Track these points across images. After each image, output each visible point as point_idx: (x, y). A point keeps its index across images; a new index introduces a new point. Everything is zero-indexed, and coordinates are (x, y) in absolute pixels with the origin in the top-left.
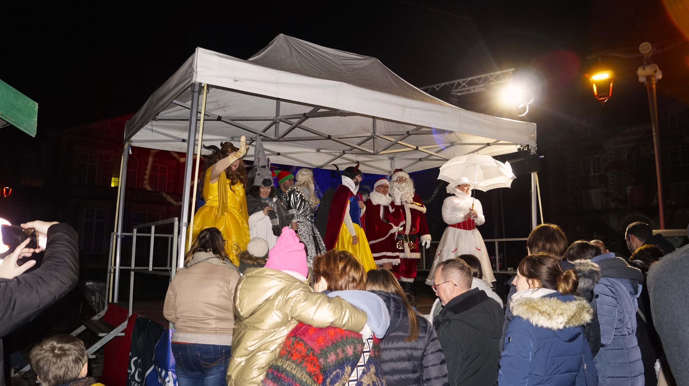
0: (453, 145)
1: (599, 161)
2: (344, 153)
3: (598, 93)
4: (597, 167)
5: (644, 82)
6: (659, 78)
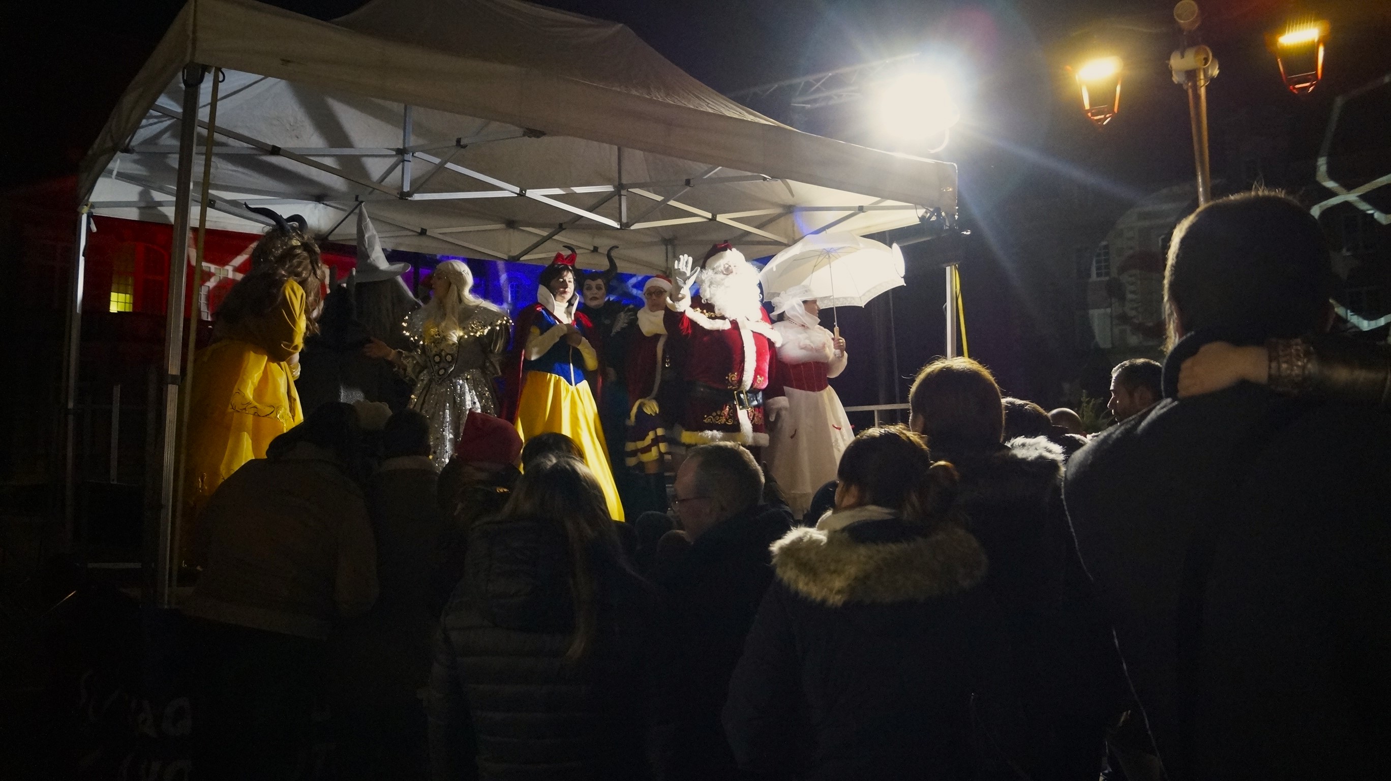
0: (791, 212)
1: (1107, 254)
2: (561, 228)
3: (1091, 104)
4: (1103, 264)
5: (1182, 83)
6: (1212, 75)
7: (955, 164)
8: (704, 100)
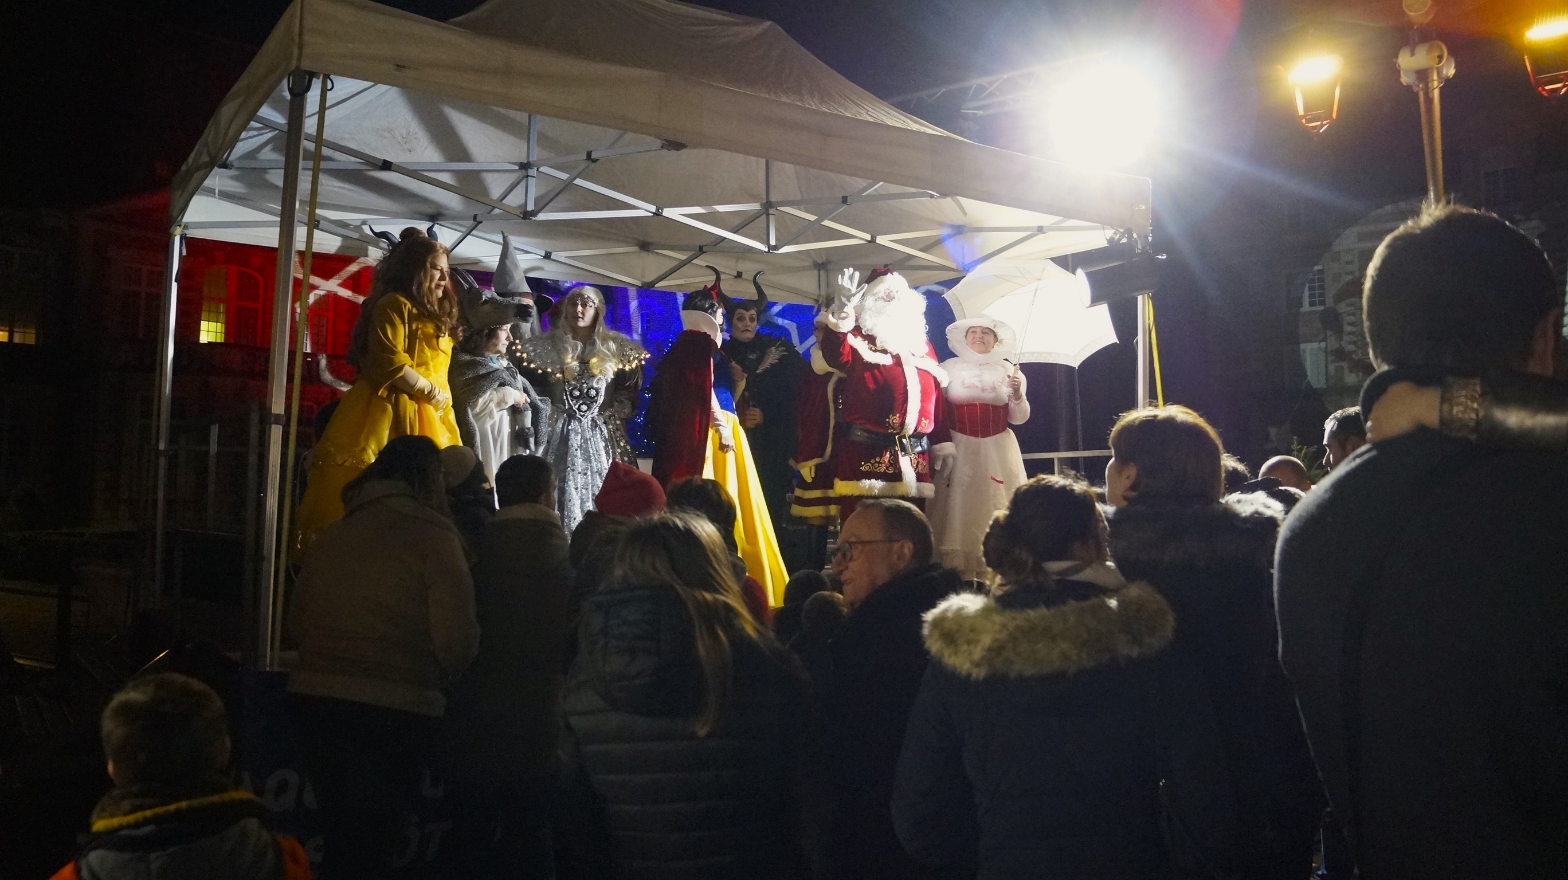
0: (961, 233)
1: (1321, 280)
2: (701, 250)
3: (1306, 109)
4: (1317, 291)
5: (1412, 84)
6: (1447, 74)
7: (1149, 179)
8: (861, 105)
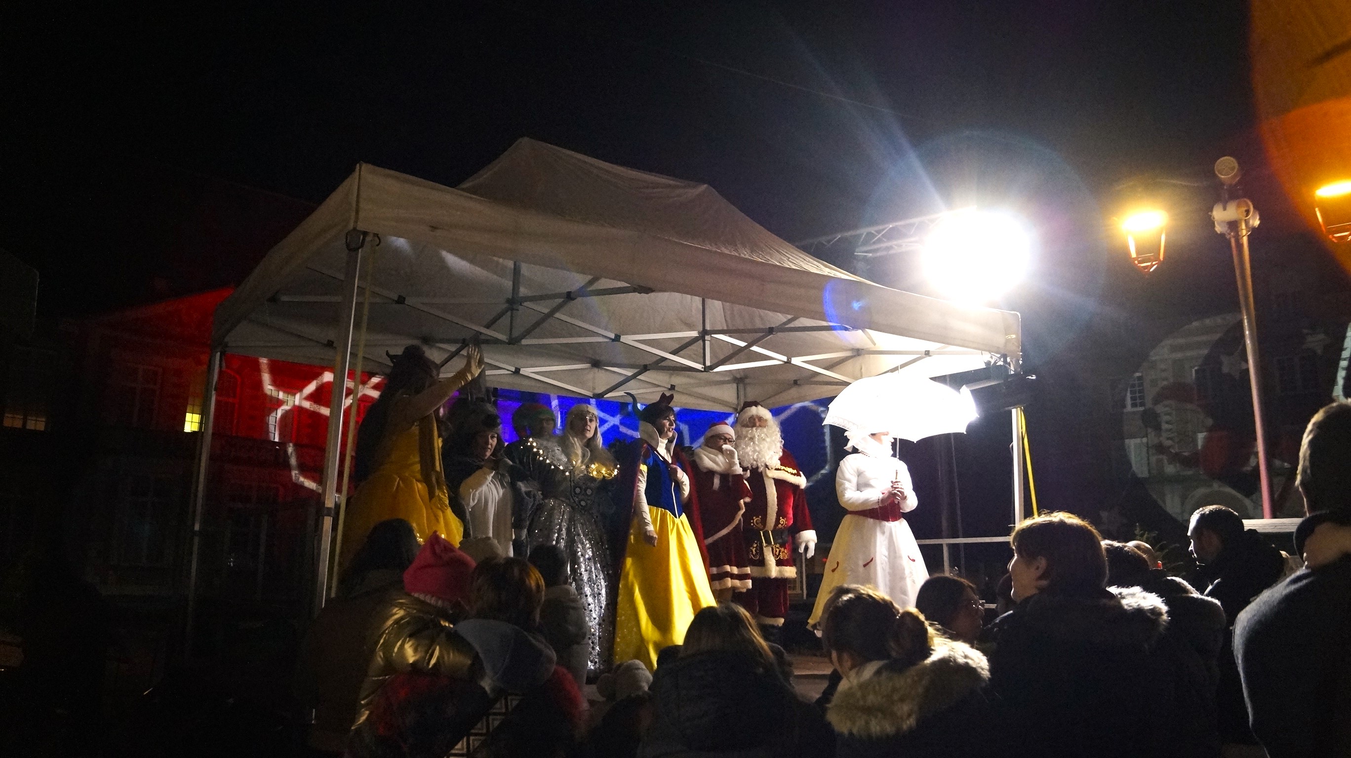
0: (859, 355)
1: (1141, 385)
2: (645, 368)
3: (1138, 253)
4: (1138, 395)
5: (1225, 232)
6: (1254, 224)
7: (1018, 313)
8: (784, 255)
